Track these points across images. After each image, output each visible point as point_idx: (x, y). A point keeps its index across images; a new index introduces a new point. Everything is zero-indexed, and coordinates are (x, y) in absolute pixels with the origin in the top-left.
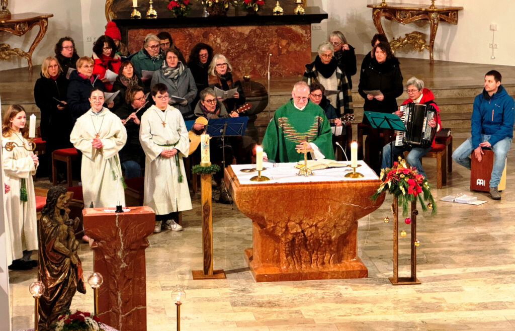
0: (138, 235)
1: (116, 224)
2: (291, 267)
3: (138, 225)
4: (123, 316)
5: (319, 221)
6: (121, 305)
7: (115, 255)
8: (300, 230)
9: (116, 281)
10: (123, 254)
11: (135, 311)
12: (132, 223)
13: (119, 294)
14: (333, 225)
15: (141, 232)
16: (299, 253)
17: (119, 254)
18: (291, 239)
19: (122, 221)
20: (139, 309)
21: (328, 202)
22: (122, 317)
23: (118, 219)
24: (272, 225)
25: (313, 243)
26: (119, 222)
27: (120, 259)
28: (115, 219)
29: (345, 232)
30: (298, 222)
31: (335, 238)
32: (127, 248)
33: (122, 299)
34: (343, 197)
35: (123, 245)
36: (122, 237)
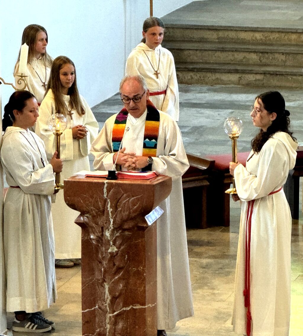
0: (131, 211)
1: (103, 194)
3: (133, 198)
4: (111, 315)
6: (108, 301)
7: (102, 235)
9: (103, 269)
10: (112, 235)
11: (130, 309)
12: (125, 195)
13: (107, 286)
15: (136, 207)
17: (107, 234)
19: (111, 191)
20: (136, 309)
22: (110, 317)
23: (107, 188)
26: (108, 191)
27: (109, 241)
28: (104, 188)
32: (119, 227)
33: (110, 294)
35: (112, 223)
36: (111, 212)
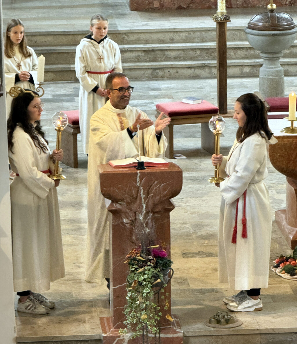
0: (162, 195)
1: (137, 182)
3: (163, 184)
7: (136, 219)
10: (145, 217)
15: (166, 192)
19: (144, 179)
26: (141, 180)
27: (142, 224)
28: (137, 177)
32: (150, 211)
35: (144, 207)
36: (144, 198)
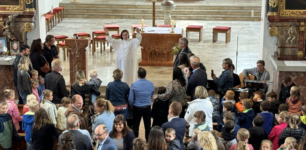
0: (82, 47)
1: (75, 42)
2: (151, 61)
3: (83, 43)
5: (160, 47)
7: (75, 53)
8: (154, 49)
9: (75, 61)
12: (81, 43)
14: (164, 48)
15: (83, 45)
16: (153, 56)
18: (151, 52)
19: (78, 42)
21: (163, 41)
24: (144, 47)
25: (159, 54)
27: (77, 54)
29: (169, 51)
30: (153, 46)
31: (166, 53)
32: (79, 51)
33: (77, 67)
34: (168, 39)
36: (77, 47)
